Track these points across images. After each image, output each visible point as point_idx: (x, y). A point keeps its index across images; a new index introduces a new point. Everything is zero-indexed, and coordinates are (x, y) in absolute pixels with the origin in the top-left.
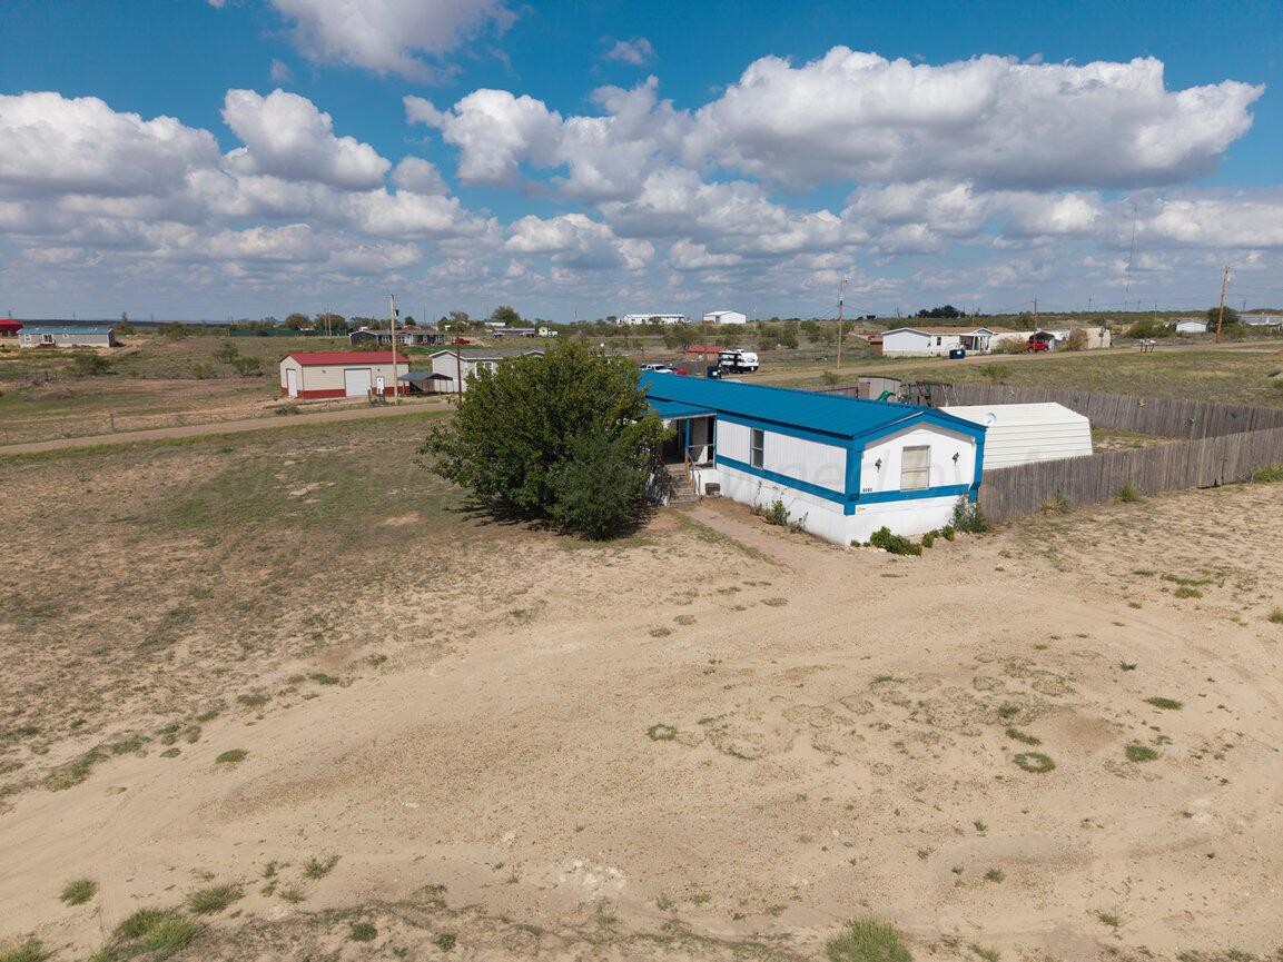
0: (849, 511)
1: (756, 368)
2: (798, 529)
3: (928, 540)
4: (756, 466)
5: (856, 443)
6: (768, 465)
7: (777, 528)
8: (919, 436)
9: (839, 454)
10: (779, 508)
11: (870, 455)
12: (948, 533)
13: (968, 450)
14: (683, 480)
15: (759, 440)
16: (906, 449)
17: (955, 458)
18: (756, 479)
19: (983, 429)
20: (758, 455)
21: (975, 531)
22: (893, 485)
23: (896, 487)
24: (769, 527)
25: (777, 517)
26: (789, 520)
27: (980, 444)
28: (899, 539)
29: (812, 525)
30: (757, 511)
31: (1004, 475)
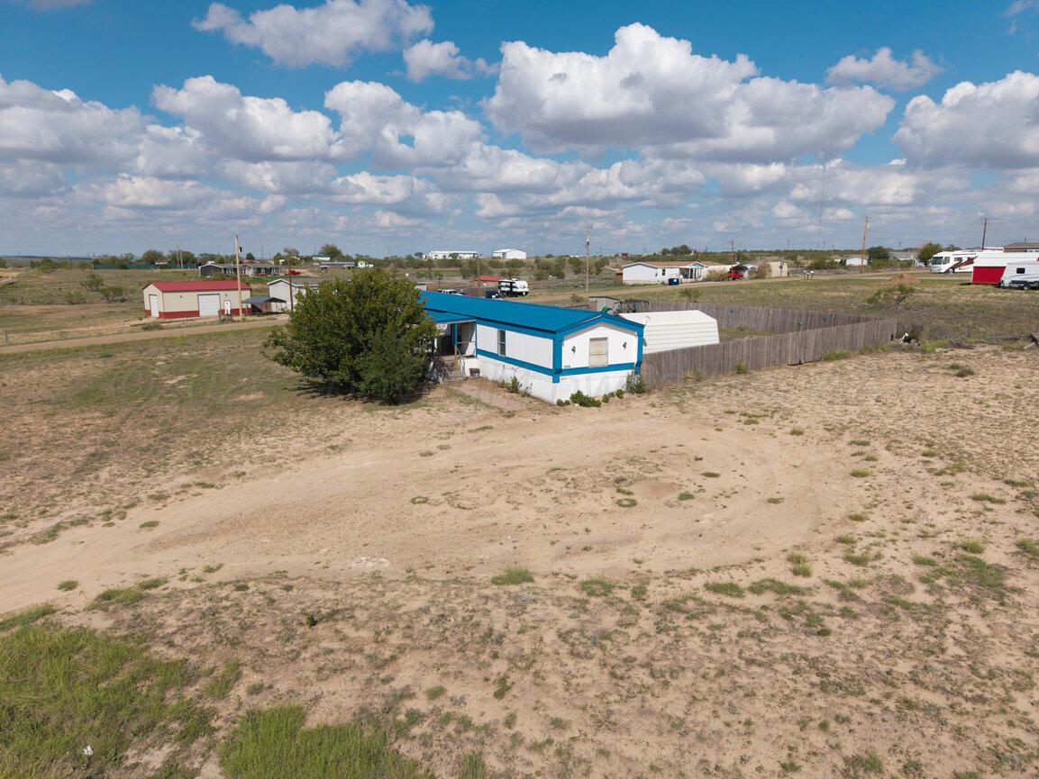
0: (556, 381)
1: (527, 293)
2: (526, 395)
3: (606, 399)
4: (501, 356)
5: (558, 336)
6: (508, 354)
7: (514, 395)
8: (600, 331)
9: (548, 343)
10: (515, 381)
11: (568, 344)
12: (619, 394)
13: (633, 340)
14: (453, 367)
15: (502, 337)
16: (591, 340)
17: (624, 346)
18: (502, 363)
19: (642, 326)
20: (503, 347)
21: (638, 392)
22: (584, 362)
23: (585, 364)
24: (507, 394)
25: (514, 387)
26: (521, 389)
27: (640, 336)
28: (587, 398)
29: (535, 392)
30: (502, 385)
31: (658, 358)
